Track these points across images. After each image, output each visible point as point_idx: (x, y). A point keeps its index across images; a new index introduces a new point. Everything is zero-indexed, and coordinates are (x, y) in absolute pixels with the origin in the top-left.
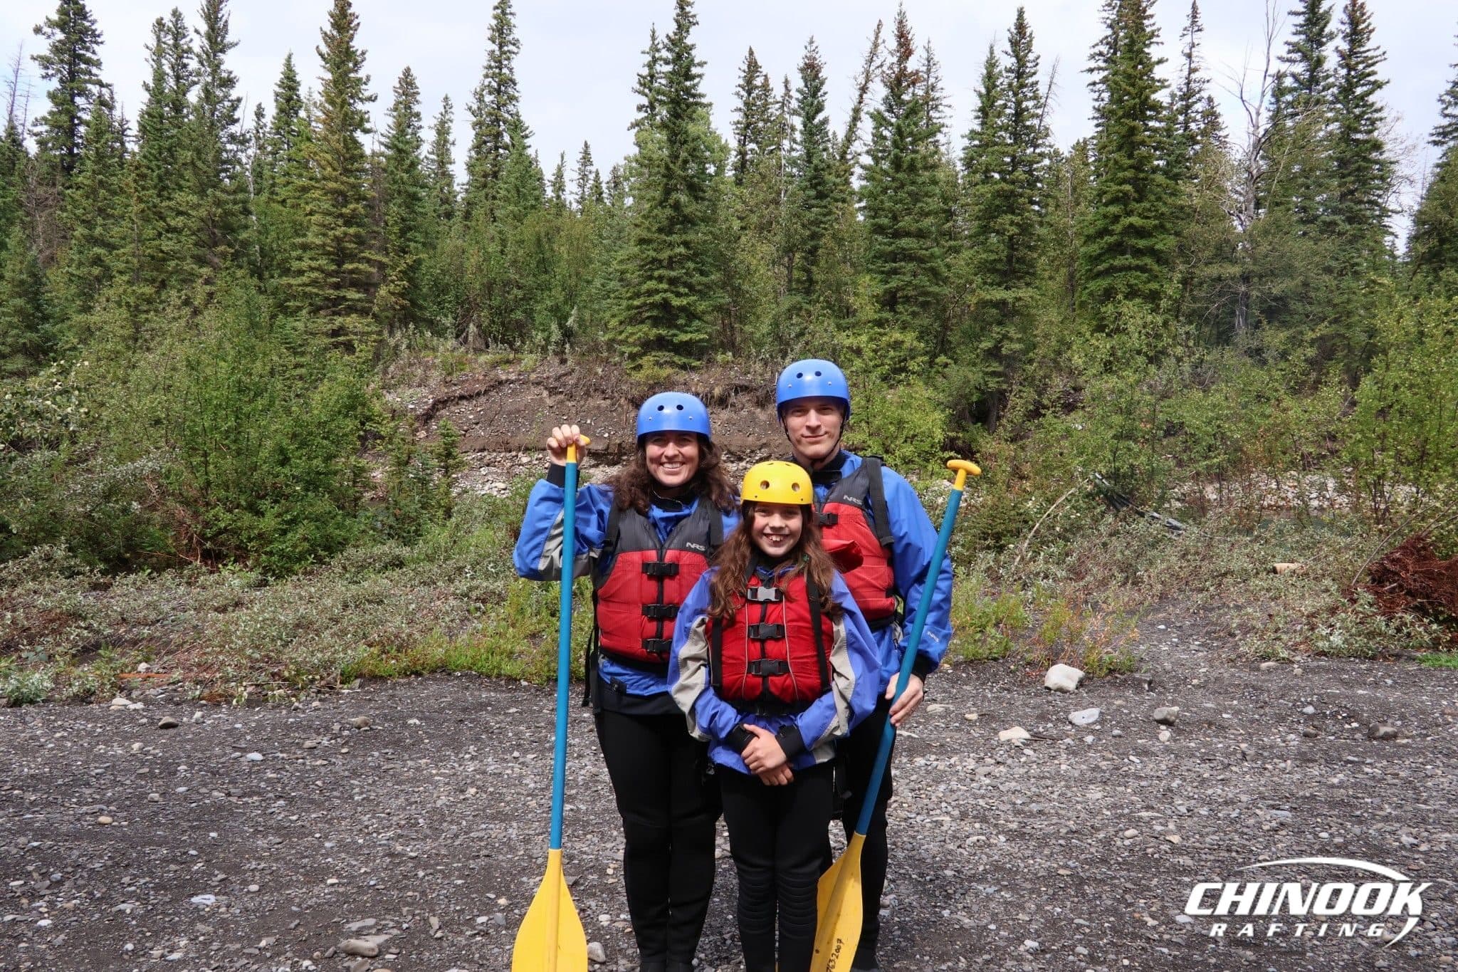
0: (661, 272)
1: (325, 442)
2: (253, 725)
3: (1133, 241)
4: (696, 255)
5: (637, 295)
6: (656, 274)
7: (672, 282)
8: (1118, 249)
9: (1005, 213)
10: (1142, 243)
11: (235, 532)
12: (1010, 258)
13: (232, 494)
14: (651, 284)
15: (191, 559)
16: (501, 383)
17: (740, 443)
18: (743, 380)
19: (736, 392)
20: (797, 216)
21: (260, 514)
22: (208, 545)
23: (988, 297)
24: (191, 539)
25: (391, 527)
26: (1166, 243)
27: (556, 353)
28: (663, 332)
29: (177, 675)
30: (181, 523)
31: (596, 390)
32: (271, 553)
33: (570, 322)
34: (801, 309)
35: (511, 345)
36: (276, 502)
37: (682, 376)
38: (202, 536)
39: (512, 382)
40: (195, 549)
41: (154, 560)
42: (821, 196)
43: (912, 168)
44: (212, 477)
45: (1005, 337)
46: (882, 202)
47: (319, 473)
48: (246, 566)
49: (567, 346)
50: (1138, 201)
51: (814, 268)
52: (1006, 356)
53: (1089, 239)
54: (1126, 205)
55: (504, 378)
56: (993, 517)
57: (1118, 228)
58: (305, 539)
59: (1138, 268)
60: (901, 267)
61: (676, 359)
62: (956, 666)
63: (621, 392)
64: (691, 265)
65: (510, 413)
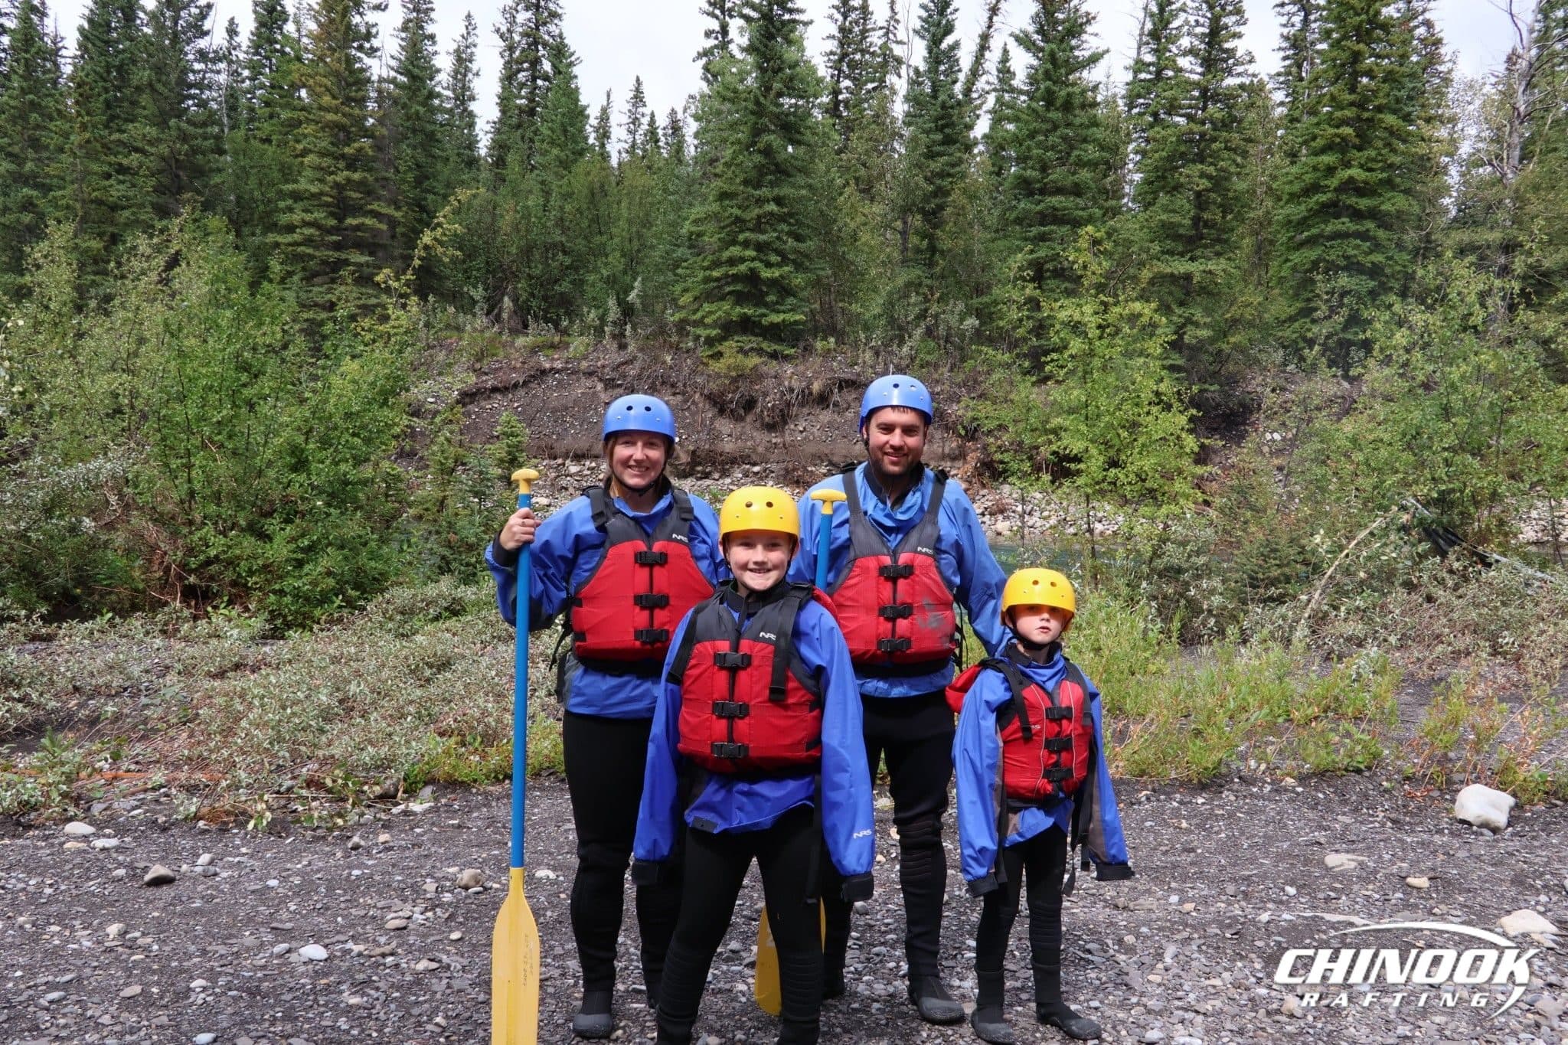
0: (747, 234)
1: (357, 441)
2: (297, 880)
3: (1353, 200)
4: (791, 215)
5: (716, 264)
6: (741, 237)
7: (760, 247)
8: (1331, 210)
9: (1194, 162)
10: (1364, 203)
11: (231, 563)
12: (1196, 221)
13: (227, 510)
14: (735, 251)
15: (168, 598)
16: (543, 372)
17: (844, 452)
18: (847, 374)
19: (841, 388)
20: (919, 166)
21: (265, 537)
22: (192, 579)
23: (1169, 270)
24: (167, 569)
25: (443, 558)
26: (1393, 203)
27: (614, 336)
28: (749, 311)
29: (158, 776)
30: (154, 548)
31: (663, 383)
32: (281, 593)
33: (632, 297)
34: (920, 285)
35: (556, 325)
36: (288, 521)
37: (773, 367)
38: (183, 566)
39: (558, 371)
40: (174, 585)
41: (114, 598)
42: (949, 141)
43: (1067, 106)
44: (197, 486)
45: (1189, 321)
46: (1029, 148)
47: (346, 483)
48: (247, 609)
49: (628, 327)
50: (1360, 149)
51: (939, 232)
52: (1190, 347)
53: (1293, 197)
54: (1344, 152)
55: (547, 366)
56: (1265, 558)
57: (1334, 182)
58: (329, 573)
59: (1358, 235)
60: (1051, 232)
61: (765, 345)
62: (1302, 779)
63: (695, 385)
64: (785, 227)
65: (554, 411)
